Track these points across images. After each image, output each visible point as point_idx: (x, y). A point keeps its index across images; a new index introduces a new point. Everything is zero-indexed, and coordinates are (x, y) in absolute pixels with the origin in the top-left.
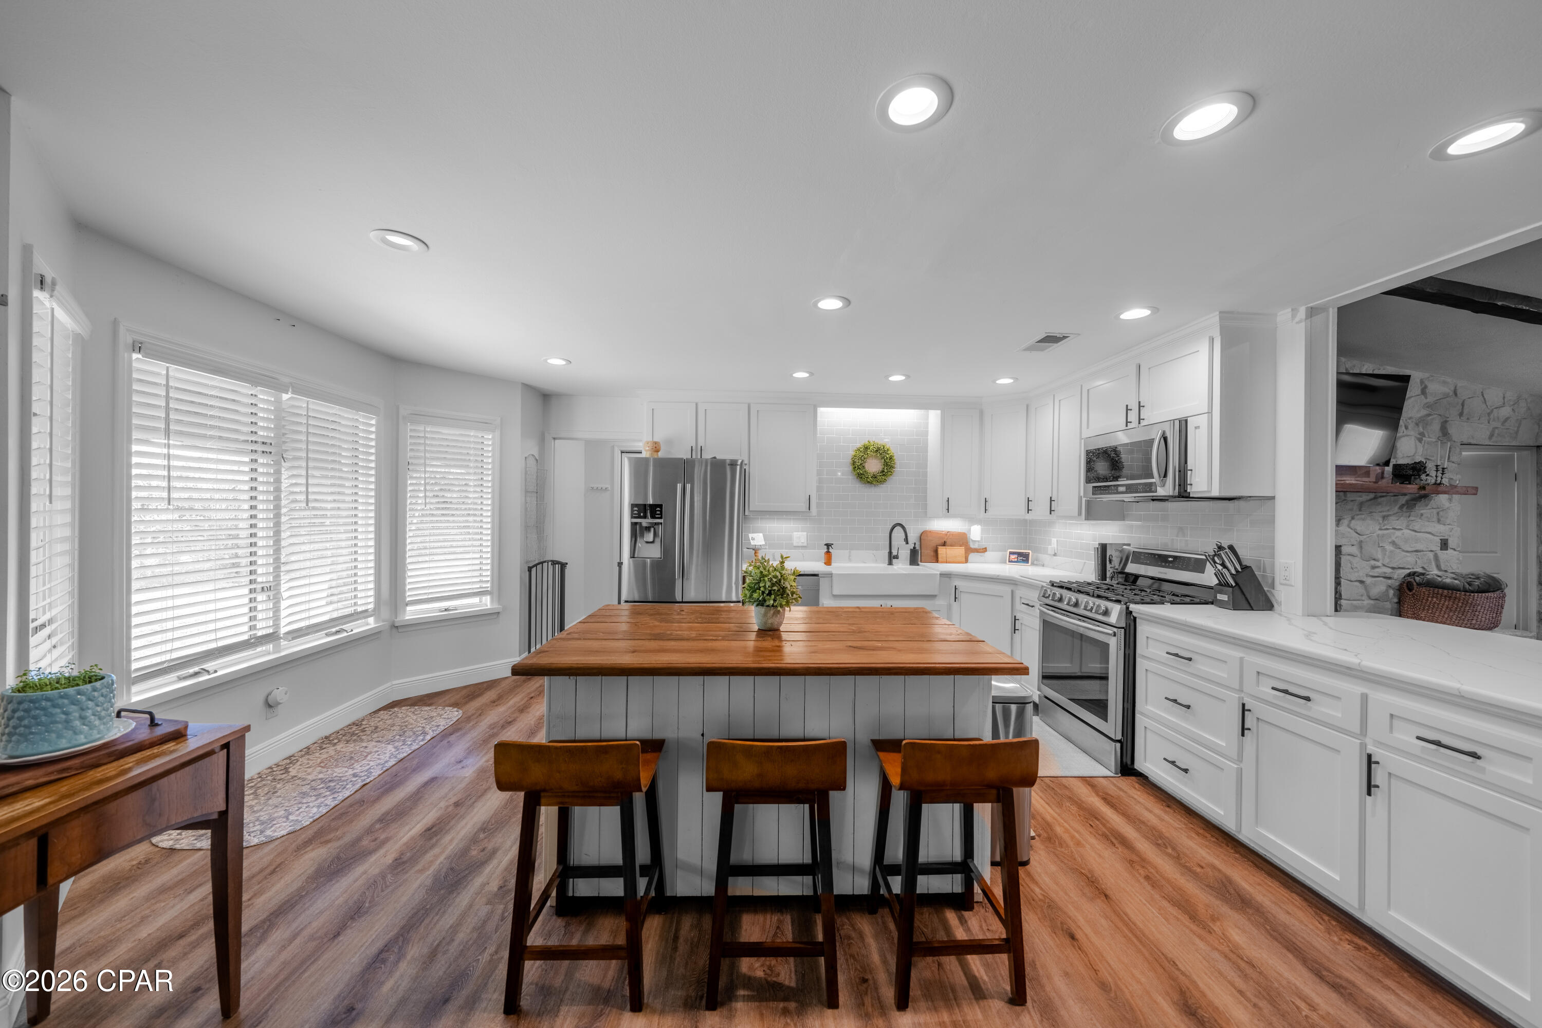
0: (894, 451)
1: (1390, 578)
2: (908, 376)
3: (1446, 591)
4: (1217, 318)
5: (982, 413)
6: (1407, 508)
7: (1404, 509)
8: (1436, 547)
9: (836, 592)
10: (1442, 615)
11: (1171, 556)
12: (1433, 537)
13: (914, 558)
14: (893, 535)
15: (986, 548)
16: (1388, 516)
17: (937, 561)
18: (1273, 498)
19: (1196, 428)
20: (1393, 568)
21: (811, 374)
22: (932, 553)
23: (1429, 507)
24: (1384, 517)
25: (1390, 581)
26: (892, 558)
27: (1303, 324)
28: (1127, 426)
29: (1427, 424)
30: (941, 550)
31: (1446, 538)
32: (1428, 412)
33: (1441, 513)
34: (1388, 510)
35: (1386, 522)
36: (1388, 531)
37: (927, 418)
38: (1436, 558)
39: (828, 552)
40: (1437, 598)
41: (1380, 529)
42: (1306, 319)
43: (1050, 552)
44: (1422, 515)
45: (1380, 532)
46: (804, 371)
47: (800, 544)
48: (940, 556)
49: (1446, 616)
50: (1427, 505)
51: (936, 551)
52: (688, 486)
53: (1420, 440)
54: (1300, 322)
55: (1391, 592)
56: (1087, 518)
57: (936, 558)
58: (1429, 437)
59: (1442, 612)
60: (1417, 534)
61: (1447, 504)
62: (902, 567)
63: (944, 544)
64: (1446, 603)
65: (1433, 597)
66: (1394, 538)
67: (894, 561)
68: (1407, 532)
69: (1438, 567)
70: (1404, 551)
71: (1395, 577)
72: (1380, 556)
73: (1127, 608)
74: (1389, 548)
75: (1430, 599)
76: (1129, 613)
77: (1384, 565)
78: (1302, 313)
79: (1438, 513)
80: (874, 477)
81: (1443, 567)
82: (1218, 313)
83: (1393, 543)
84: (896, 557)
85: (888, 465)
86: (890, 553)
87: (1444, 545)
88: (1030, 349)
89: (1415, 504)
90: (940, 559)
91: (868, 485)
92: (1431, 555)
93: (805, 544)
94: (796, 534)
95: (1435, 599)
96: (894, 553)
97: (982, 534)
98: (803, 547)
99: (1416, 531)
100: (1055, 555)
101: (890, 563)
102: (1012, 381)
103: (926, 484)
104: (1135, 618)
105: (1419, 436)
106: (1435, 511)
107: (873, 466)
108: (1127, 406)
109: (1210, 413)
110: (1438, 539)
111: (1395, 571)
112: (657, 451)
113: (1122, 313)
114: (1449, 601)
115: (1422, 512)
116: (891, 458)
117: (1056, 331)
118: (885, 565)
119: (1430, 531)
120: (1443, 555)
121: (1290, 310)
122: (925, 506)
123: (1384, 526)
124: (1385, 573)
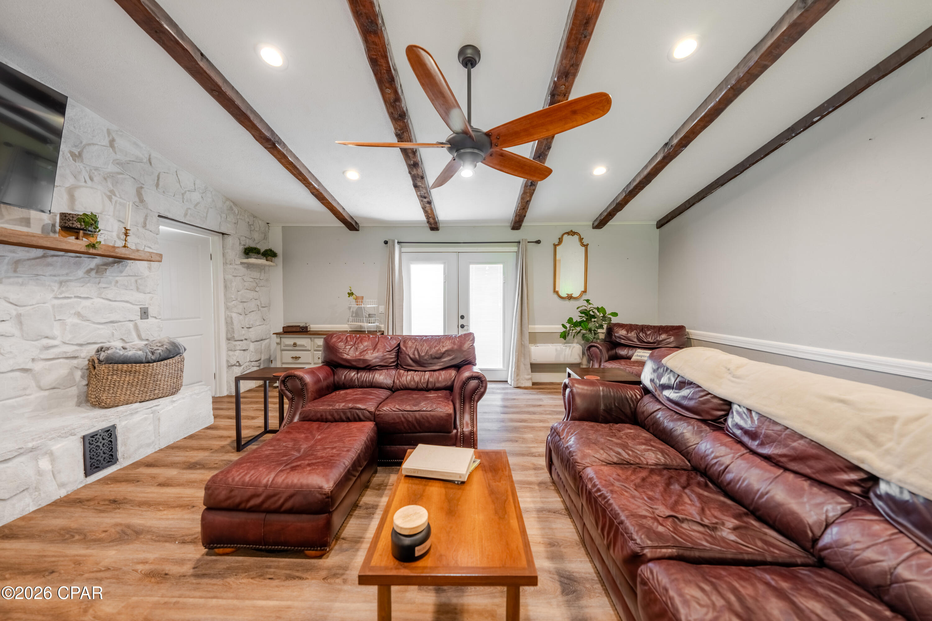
1: (75, 358)
3: (125, 366)
6: (97, 272)
7: (93, 273)
8: (136, 316)
10: (124, 393)
12: (131, 306)
16: (67, 281)
20: (81, 345)
23: (124, 274)
24: (61, 283)
25: (75, 362)
29: (117, 182)
31: (146, 306)
32: (119, 170)
33: (139, 281)
34: (67, 274)
35: (64, 289)
36: (69, 301)
38: (136, 327)
40: (117, 374)
41: (56, 298)
44: (117, 282)
45: (56, 302)
49: (128, 393)
50: (121, 272)
53: (110, 199)
55: (78, 374)
58: (121, 198)
59: (124, 390)
60: (111, 303)
61: (146, 273)
64: (127, 379)
65: (113, 375)
66: (79, 310)
68: (98, 301)
69: (140, 337)
70: (94, 323)
71: (83, 355)
72: (57, 332)
74: (72, 320)
75: (110, 377)
77: (64, 343)
79: (136, 281)
81: (144, 336)
83: (78, 314)
87: (144, 314)
89: (106, 269)
92: (131, 325)
95: (115, 377)
99: (110, 300)
105: (109, 194)
106: (133, 279)
110: (137, 308)
111: (83, 348)
114: (130, 375)
115: (117, 278)
119: (127, 299)
120: (143, 324)
123: (61, 294)
124: (65, 353)
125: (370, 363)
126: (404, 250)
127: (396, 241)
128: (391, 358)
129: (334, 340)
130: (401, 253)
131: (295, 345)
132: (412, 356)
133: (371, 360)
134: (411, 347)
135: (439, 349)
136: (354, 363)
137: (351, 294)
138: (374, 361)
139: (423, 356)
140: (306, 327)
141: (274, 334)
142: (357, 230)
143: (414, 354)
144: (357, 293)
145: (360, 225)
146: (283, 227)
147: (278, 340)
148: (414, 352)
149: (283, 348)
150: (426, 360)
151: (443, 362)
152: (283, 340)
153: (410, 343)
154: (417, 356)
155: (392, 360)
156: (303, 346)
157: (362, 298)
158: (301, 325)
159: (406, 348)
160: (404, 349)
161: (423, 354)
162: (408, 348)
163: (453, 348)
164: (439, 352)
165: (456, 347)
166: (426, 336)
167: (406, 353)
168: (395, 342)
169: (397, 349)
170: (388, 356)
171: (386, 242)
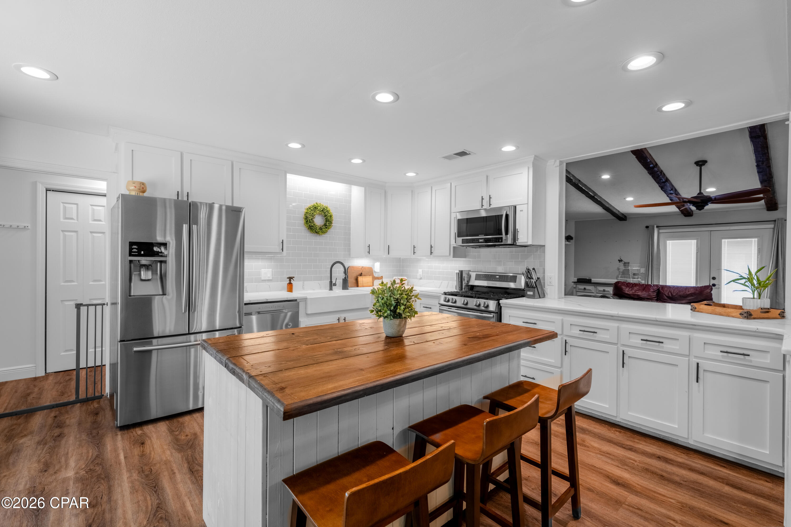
0: (332, 211)
2: (364, 161)
4: (533, 159)
5: (385, 192)
9: (309, 312)
11: (498, 275)
13: (345, 285)
14: (333, 269)
15: (382, 277)
17: (358, 286)
18: (544, 246)
19: (521, 211)
21: (303, 146)
22: (354, 281)
26: (332, 285)
27: (558, 168)
28: (482, 207)
30: (360, 279)
37: (350, 191)
39: (290, 284)
42: (560, 165)
43: (419, 277)
46: (298, 143)
47: (267, 279)
48: (359, 283)
51: (357, 280)
52: (194, 227)
54: (557, 166)
56: (454, 257)
57: (357, 284)
62: (338, 291)
63: (361, 275)
67: (334, 287)
73: (499, 302)
76: (499, 304)
78: (558, 163)
80: (321, 229)
82: (534, 156)
84: (335, 285)
85: (328, 222)
86: (331, 282)
88: (448, 158)
90: (359, 285)
91: (316, 234)
93: (271, 278)
94: (263, 271)
96: (334, 281)
97: (380, 268)
98: (269, 280)
100: (421, 279)
101: (331, 289)
102: (415, 174)
103: (350, 236)
104: (501, 307)
107: (318, 221)
108: (482, 197)
109: (528, 204)
112: (144, 192)
113: (503, 148)
116: (331, 216)
117: (467, 149)
118: (327, 291)
121: (554, 160)
122: (349, 250)
125: (641, 296)
126: (661, 231)
127: (655, 226)
128: (654, 295)
129: (619, 284)
130: (659, 233)
131: (585, 289)
132: (667, 295)
133: (642, 295)
134: (666, 291)
135: (686, 292)
136: (632, 296)
137: (620, 261)
138: (643, 296)
139: (674, 296)
140: (591, 280)
141: (572, 282)
142: (626, 220)
143: (668, 294)
144: (625, 260)
145: (627, 217)
146: (575, 221)
147: (575, 286)
148: (669, 293)
149: (577, 290)
150: (676, 297)
151: (688, 299)
152: (578, 286)
153: (666, 289)
154: (670, 295)
155: (654, 296)
156: (590, 290)
157: (629, 263)
158: (588, 278)
159: (664, 291)
160: (662, 291)
161: (674, 294)
162: (665, 291)
163: (695, 292)
164: (685, 294)
165: (697, 292)
166: (677, 286)
167: (663, 294)
168: (656, 288)
169: (657, 291)
170: (652, 294)
171: (647, 227)
